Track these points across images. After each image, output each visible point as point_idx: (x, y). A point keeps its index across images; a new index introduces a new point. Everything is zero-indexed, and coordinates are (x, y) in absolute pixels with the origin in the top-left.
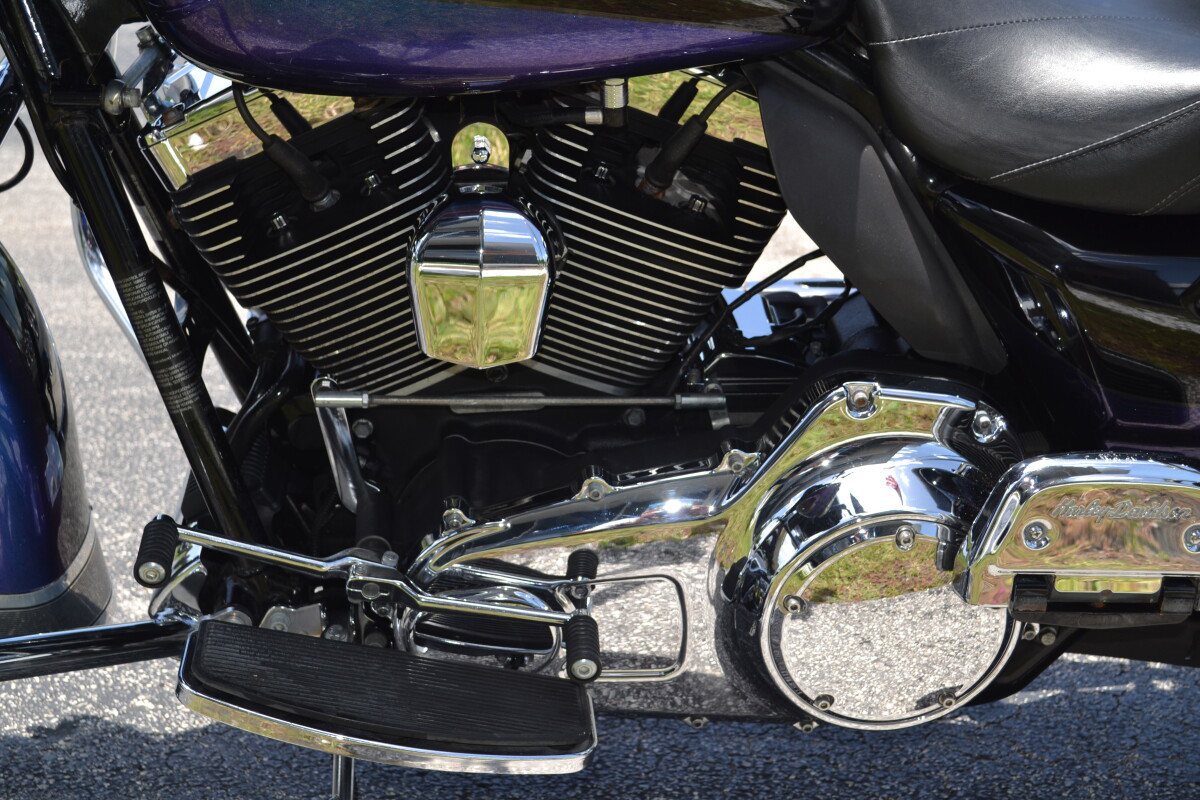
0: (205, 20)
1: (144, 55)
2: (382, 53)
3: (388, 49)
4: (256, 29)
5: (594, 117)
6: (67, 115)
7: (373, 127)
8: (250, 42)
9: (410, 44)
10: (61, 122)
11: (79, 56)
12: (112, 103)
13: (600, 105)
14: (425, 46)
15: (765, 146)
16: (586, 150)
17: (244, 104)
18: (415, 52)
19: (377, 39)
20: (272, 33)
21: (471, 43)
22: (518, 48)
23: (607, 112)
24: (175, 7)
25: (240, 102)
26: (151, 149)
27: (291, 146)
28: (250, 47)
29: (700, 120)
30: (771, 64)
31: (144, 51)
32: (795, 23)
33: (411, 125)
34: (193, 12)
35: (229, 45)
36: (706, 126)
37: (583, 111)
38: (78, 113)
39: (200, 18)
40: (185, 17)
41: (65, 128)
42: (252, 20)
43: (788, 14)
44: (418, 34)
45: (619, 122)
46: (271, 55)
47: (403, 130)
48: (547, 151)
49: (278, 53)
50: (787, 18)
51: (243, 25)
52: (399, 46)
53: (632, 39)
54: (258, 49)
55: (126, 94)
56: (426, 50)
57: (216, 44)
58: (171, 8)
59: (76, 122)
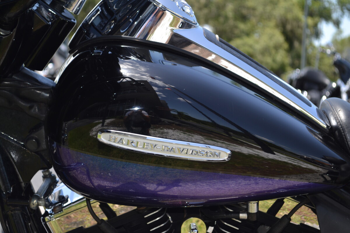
0: (79, 172)
1: (46, 181)
2: (148, 188)
3: (151, 187)
4: (100, 177)
5: (243, 216)
6: (13, 209)
7: (145, 217)
8: (97, 182)
9: (159, 184)
10: (10, 212)
11: (20, 183)
12: (33, 204)
13: (246, 211)
14: (165, 185)
15: (319, 229)
16: (238, 229)
17: (90, 204)
18: (161, 188)
19: (147, 182)
20: (106, 179)
21: (180, 184)
22: (199, 187)
23: (249, 214)
24: (67, 166)
25: (89, 203)
26: (47, 223)
27: (107, 222)
28: (96, 184)
29: (288, 217)
30: (321, 195)
31: (45, 179)
32: (329, 178)
33: (162, 216)
34: (74, 169)
35: (88, 183)
36: (290, 220)
37: (239, 213)
38: (18, 208)
39: (77, 171)
40: (70, 171)
41: (12, 214)
42: (99, 173)
43: (324, 174)
44: (163, 181)
45: (254, 219)
46: (104, 188)
47: (158, 219)
48: (221, 229)
49: (107, 187)
50: (325, 176)
51: (95, 175)
52: (155, 185)
53: (250, 184)
54: (99, 186)
55: (40, 201)
56: (165, 187)
57: (82, 182)
58: (65, 166)
59: (16, 212)
